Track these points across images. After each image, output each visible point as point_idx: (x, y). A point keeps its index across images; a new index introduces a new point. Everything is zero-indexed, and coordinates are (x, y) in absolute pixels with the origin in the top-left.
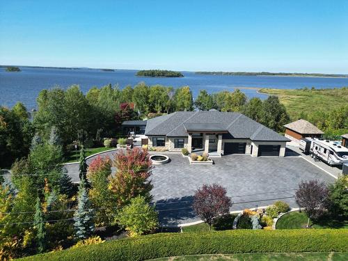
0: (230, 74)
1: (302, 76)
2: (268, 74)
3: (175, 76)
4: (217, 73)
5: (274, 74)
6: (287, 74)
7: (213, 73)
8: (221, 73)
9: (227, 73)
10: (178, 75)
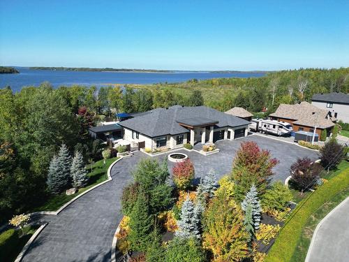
0: (73, 69)
1: (141, 72)
2: (112, 70)
3: (7, 73)
4: (58, 69)
5: (117, 70)
6: (128, 70)
7: (53, 68)
8: (63, 68)
9: (70, 69)
10: (11, 71)
